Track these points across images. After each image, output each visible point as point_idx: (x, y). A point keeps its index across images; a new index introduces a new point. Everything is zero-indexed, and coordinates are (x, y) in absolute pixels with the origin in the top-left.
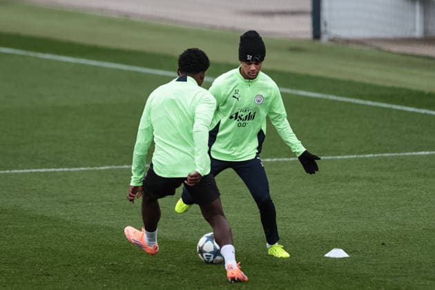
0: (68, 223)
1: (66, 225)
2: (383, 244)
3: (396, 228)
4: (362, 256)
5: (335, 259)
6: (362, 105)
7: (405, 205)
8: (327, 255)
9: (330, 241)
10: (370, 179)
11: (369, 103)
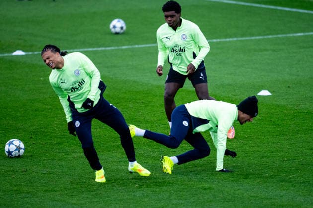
0: (112, 79)
1: (110, 80)
2: (289, 87)
3: (294, 78)
4: (278, 94)
5: (264, 96)
6: (260, 8)
7: (296, 64)
8: (259, 94)
9: (259, 86)
10: (274, 50)
11: (264, 6)
